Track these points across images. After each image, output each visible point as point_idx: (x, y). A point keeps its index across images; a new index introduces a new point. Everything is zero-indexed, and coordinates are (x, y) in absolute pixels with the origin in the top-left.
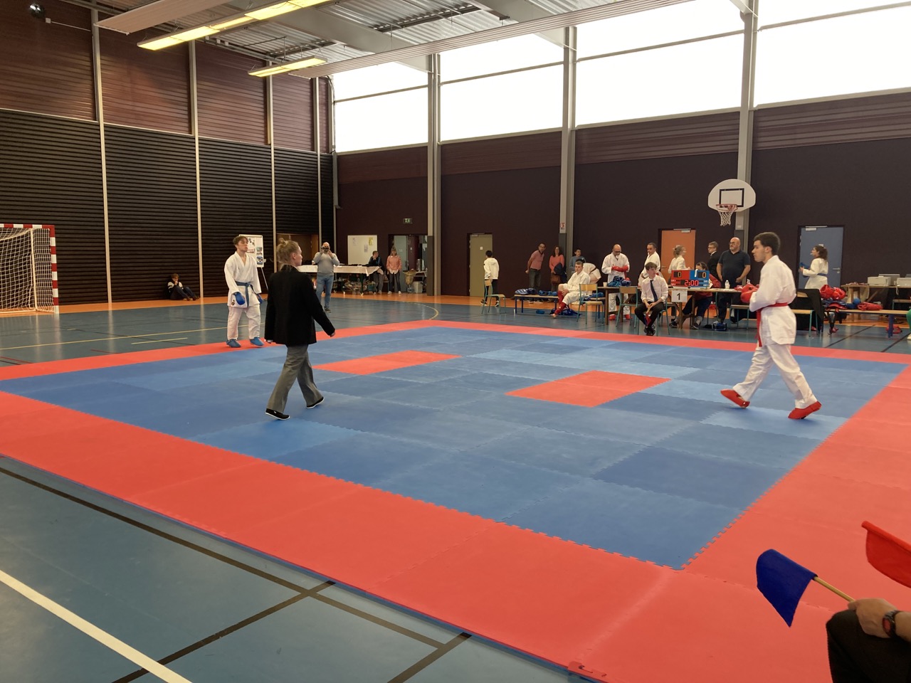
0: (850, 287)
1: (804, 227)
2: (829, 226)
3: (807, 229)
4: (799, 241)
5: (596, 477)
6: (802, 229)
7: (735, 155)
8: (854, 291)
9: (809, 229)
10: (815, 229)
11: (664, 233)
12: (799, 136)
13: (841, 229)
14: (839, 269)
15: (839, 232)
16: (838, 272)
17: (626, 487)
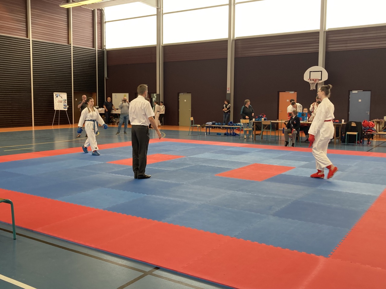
0: (375, 122)
1: (352, 91)
2: (364, 91)
3: (353, 92)
4: (349, 98)
5: (274, 215)
6: (351, 92)
7: (317, 53)
8: (377, 123)
10: (357, 92)
11: (280, 93)
12: (348, 45)
13: (369, 92)
14: (369, 112)
15: (369, 93)
16: (369, 114)
17: (290, 220)
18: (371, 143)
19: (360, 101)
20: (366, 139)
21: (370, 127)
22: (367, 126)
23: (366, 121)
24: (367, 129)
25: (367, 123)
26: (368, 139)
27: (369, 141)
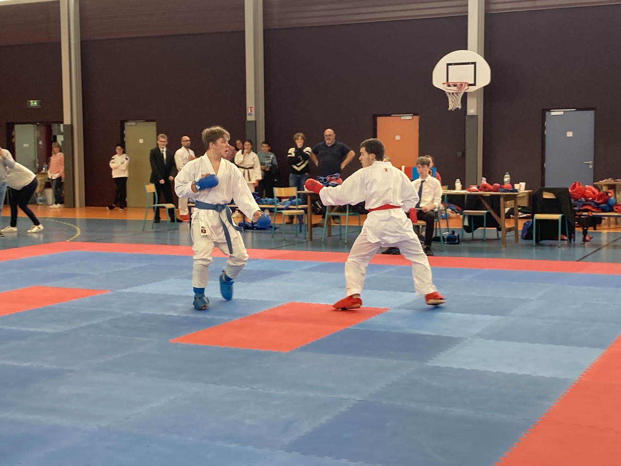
0: (605, 185)
1: (549, 110)
2: (578, 109)
3: (553, 113)
4: (543, 128)
6: (547, 113)
9: (554, 113)
10: (562, 113)
13: (592, 113)
14: (591, 162)
15: (590, 115)
16: (591, 167)
18: (591, 238)
19: (570, 134)
20: (579, 230)
21: (587, 201)
22: (580, 196)
23: (577, 184)
24: (581, 204)
25: (580, 189)
26: (584, 230)
27: (585, 233)
